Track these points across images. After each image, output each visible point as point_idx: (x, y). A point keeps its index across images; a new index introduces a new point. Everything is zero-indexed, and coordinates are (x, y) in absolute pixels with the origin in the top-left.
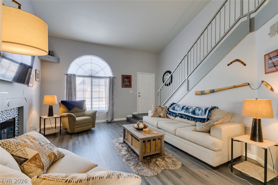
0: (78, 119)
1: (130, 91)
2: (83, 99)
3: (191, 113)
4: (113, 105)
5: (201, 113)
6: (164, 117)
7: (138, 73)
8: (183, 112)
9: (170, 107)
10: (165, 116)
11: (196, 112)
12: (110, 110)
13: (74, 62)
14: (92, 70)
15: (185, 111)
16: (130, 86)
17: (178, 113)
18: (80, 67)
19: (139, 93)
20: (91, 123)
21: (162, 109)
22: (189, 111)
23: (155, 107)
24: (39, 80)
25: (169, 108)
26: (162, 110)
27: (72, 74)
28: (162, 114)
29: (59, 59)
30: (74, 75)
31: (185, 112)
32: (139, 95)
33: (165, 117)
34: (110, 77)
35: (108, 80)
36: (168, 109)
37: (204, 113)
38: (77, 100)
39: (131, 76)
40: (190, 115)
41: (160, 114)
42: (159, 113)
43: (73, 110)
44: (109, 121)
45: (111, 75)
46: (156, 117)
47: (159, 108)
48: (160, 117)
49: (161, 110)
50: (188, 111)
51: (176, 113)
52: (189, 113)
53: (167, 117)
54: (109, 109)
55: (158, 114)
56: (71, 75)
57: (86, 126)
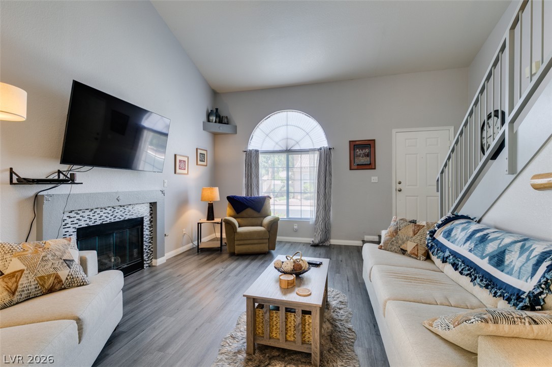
0: (240, 230)
1: (373, 178)
2: (266, 195)
3: (487, 258)
4: (327, 208)
5: (521, 268)
6: (414, 256)
7: (394, 131)
8: (463, 250)
9: (439, 226)
10: (421, 252)
11: (507, 257)
12: (320, 219)
13: (258, 129)
14: (287, 139)
15: (473, 246)
16: (370, 166)
18: (267, 135)
19: (400, 183)
20: (267, 240)
21: (414, 231)
22: (484, 250)
23: (395, 224)
24: (206, 164)
25: (436, 231)
26: (415, 235)
27: (253, 150)
28: (410, 246)
29: (236, 127)
30: (257, 151)
31: (470, 251)
32: (399, 186)
33: (417, 256)
34: (321, 149)
35: (316, 156)
36: (433, 233)
37: (531, 269)
38: (260, 195)
39: (374, 140)
41: (404, 243)
42: (400, 242)
43: (244, 213)
44: (317, 242)
45: (324, 143)
46: (391, 251)
47: (405, 226)
48: (404, 252)
49: (411, 233)
50: (481, 246)
52: (482, 258)
53: (428, 258)
54: (317, 217)
55: (397, 243)
56: (251, 151)
57: (256, 245)
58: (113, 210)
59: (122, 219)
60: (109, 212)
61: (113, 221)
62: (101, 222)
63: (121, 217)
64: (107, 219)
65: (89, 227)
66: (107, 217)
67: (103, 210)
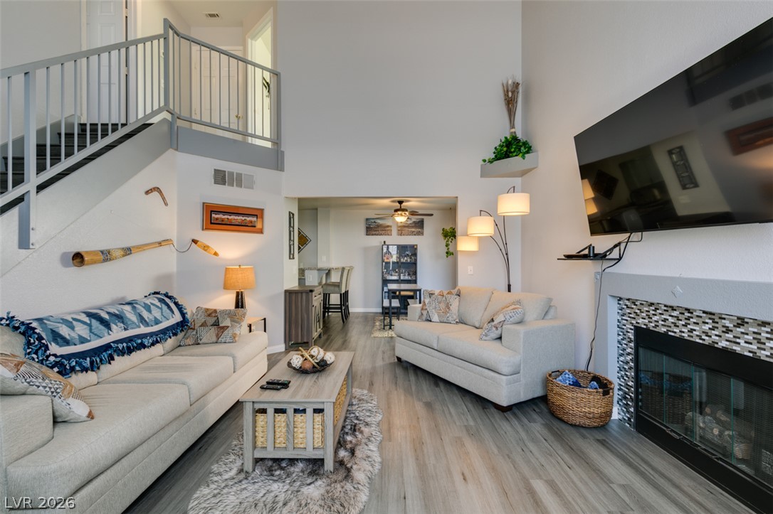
5: (162, 315)
11: (144, 317)
17: (113, 342)
31: (125, 329)
37: (168, 311)
40: (143, 330)
50: (128, 321)
51: (107, 347)
58: (687, 314)
59: (707, 341)
60: (681, 317)
61: (685, 335)
62: (664, 330)
63: (704, 337)
64: (677, 330)
65: (648, 330)
66: (677, 326)
67: (670, 309)
